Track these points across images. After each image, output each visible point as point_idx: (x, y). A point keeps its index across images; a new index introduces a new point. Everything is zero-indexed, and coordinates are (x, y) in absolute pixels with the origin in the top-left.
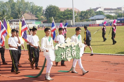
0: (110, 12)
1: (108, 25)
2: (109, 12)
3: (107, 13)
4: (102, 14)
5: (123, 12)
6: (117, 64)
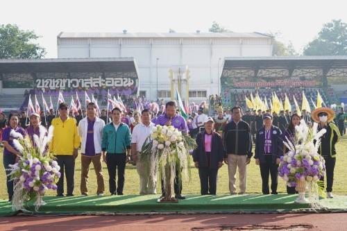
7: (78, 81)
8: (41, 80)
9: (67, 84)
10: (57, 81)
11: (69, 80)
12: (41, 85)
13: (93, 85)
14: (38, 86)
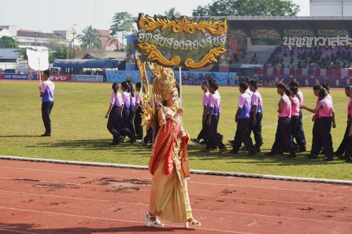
0: (33, 41)
1: (27, 79)
2: (30, 41)
3: (24, 44)
4: (11, 47)
5: (69, 43)
6: (59, 186)
7: (324, 40)
8: (288, 36)
9: (313, 42)
10: (304, 39)
11: (315, 38)
12: (288, 42)
13: (340, 43)
14: (285, 44)
